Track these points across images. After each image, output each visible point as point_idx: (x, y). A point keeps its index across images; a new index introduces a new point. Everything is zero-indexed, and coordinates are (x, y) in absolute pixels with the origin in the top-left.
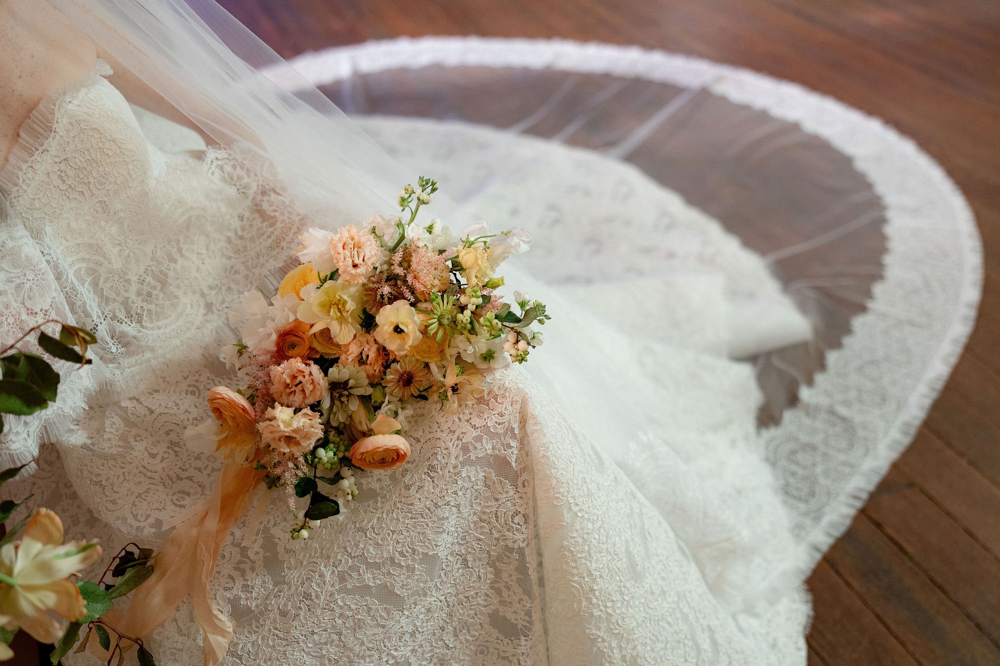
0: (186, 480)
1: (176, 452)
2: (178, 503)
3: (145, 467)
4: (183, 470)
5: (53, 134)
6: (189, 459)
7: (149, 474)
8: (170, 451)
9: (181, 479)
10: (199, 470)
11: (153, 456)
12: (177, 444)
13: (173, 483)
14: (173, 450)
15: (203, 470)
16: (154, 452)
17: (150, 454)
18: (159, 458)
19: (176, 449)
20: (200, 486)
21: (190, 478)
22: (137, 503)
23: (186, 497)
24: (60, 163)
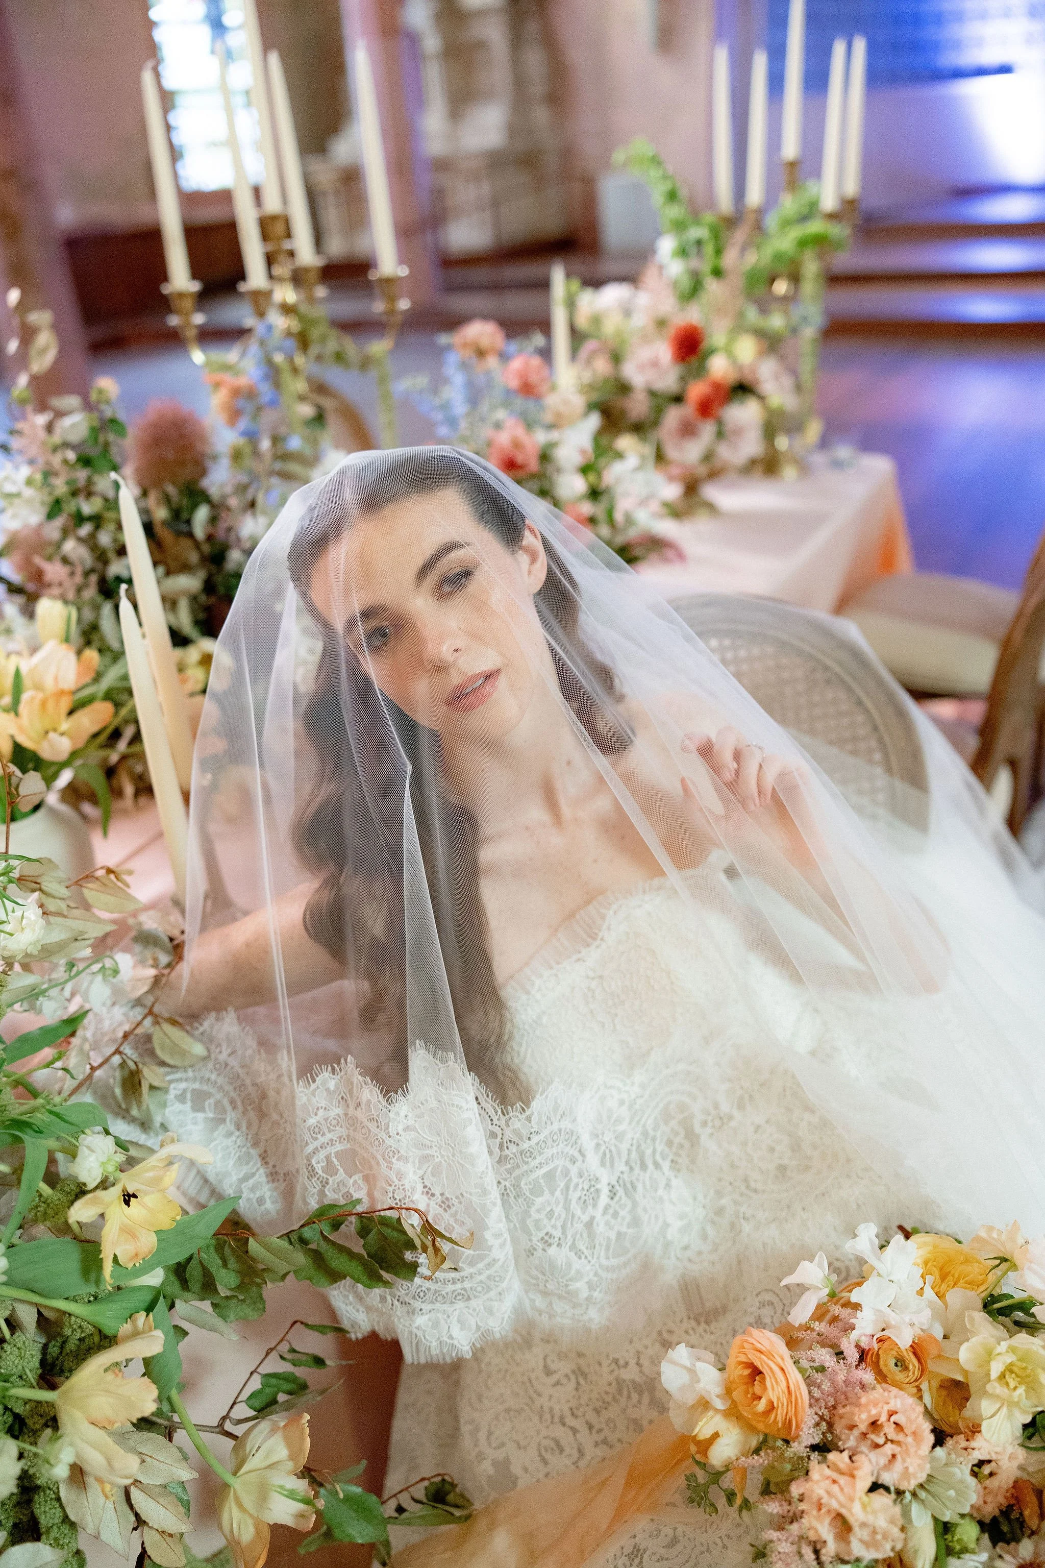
0: (568, 1430)
1: (578, 1383)
2: (543, 1451)
3: (530, 1381)
4: (573, 1414)
5: (598, 942)
6: (587, 1405)
7: (531, 1392)
8: (573, 1377)
9: (564, 1424)
10: (591, 1427)
11: (548, 1372)
12: (584, 1375)
13: (552, 1422)
14: (577, 1379)
15: (594, 1431)
16: (553, 1367)
17: (545, 1366)
18: (553, 1379)
19: (581, 1380)
20: (579, 1451)
21: (574, 1431)
22: (501, 1418)
23: (557, 1452)
24: (593, 979)
